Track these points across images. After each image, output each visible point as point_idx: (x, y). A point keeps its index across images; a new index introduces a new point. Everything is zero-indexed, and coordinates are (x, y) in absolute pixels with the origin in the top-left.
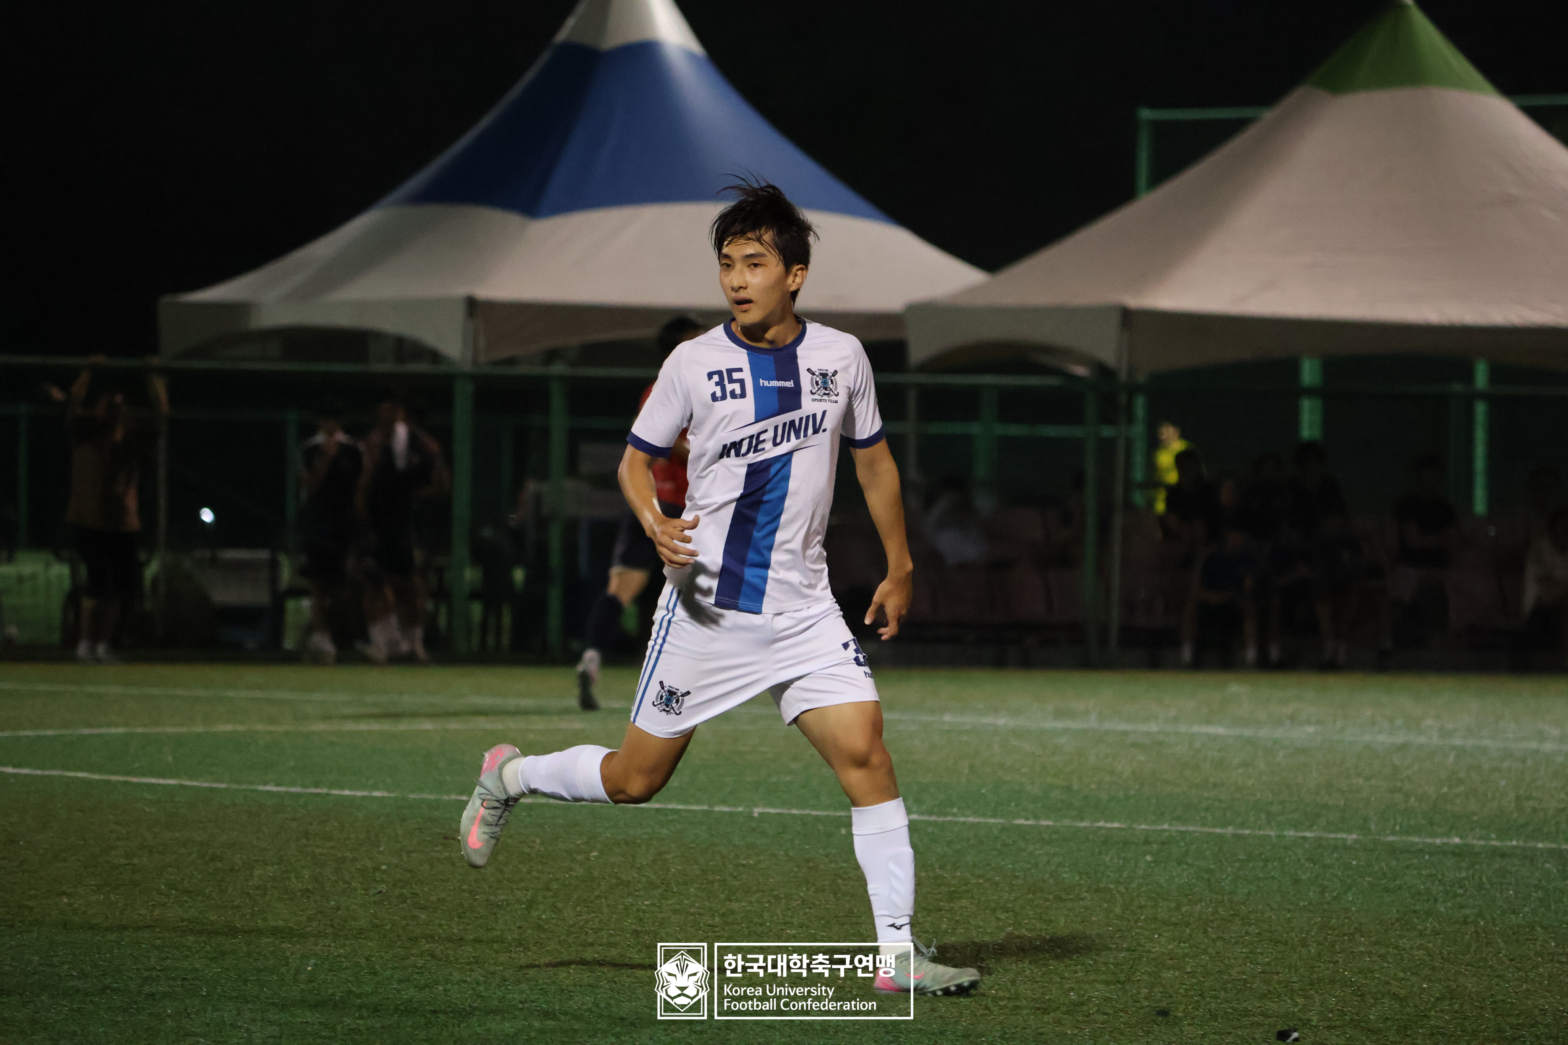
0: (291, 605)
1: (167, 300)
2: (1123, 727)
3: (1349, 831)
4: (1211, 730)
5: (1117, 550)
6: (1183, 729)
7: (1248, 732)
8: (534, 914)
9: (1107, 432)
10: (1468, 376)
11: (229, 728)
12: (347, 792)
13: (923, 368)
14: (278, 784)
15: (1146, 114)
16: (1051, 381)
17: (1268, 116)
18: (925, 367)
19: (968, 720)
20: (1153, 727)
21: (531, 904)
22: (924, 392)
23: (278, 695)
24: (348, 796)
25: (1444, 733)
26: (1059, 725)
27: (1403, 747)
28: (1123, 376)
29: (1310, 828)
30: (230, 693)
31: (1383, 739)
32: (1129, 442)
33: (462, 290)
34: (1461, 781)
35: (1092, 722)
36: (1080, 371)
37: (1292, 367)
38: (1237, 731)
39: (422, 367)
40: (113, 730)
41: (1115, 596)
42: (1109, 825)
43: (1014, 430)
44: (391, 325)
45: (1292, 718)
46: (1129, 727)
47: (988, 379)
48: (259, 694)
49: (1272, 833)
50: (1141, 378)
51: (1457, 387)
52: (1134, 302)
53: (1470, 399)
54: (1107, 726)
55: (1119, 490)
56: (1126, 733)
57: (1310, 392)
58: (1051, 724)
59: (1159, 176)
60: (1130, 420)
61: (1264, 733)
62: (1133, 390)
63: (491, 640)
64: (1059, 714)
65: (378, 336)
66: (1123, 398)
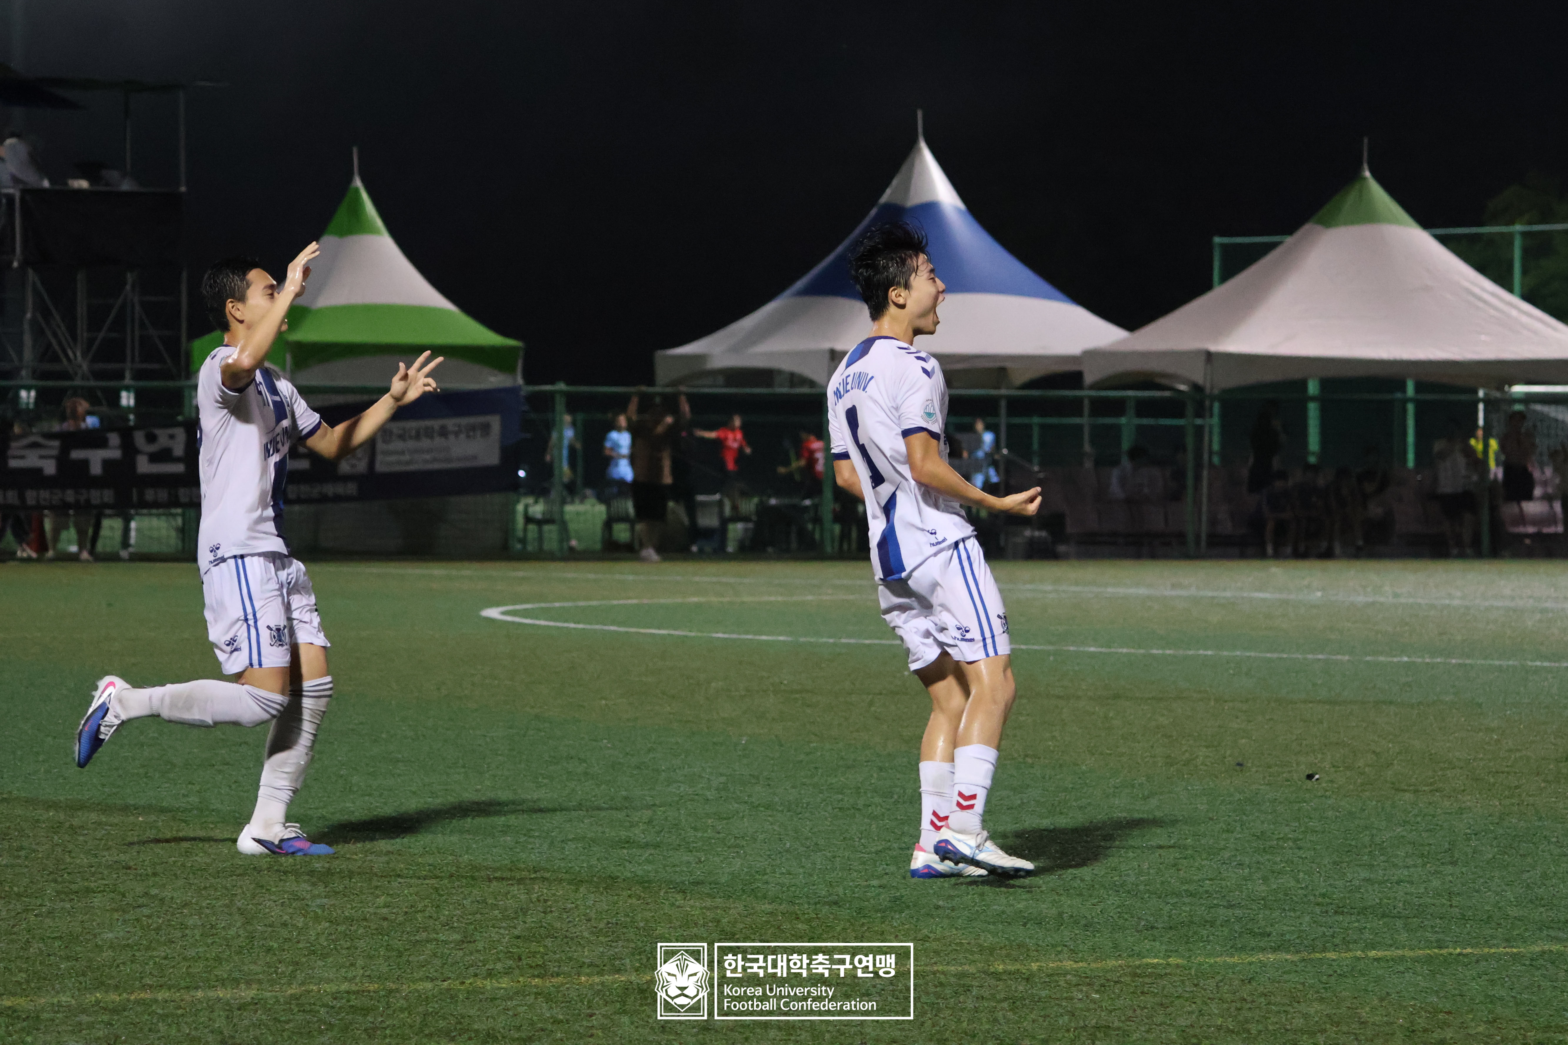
0: (731, 527)
1: (660, 354)
2: (1210, 594)
3: (1343, 654)
4: (1261, 595)
5: (1205, 490)
6: (1245, 595)
7: (1284, 596)
8: (873, 709)
9: (1199, 421)
10: (1403, 388)
11: (695, 599)
12: (764, 638)
13: (1092, 387)
14: (724, 633)
15: (1217, 240)
16: (1167, 394)
17: (1289, 240)
18: (1095, 386)
19: (1122, 591)
20: (1228, 594)
21: (871, 703)
22: (1094, 401)
23: (724, 580)
24: (765, 641)
25: (1396, 595)
26: (1174, 593)
27: (1373, 603)
28: (1208, 391)
29: (1322, 653)
30: (697, 579)
31: (1360, 599)
32: (1211, 427)
33: (827, 345)
34: (1407, 624)
35: (1193, 591)
36: (1183, 387)
37: (1302, 384)
38: (1277, 596)
39: (805, 390)
40: (630, 602)
41: (1204, 518)
42: (1206, 653)
43: (1145, 421)
44: (786, 366)
45: (1308, 587)
46: (1215, 594)
47: (1130, 393)
48: (714, 579)
49: (1300, 656)
50: (1216, 392)
51: (1399, 395)
52: (1213, 348)
53: (1405, 401)
54: (1202, 593)
55: (1206, 456)
56: (1213, 598)
57: (1313, 399)
58: (1169, 593)
59: (1226, 276)
60: (1211, 416)
61: (1292, 597)
62: (1213, 398)
63: (845, 547)
64: (1174, 586)
65: (780, 372)
66: (1207, 403)
